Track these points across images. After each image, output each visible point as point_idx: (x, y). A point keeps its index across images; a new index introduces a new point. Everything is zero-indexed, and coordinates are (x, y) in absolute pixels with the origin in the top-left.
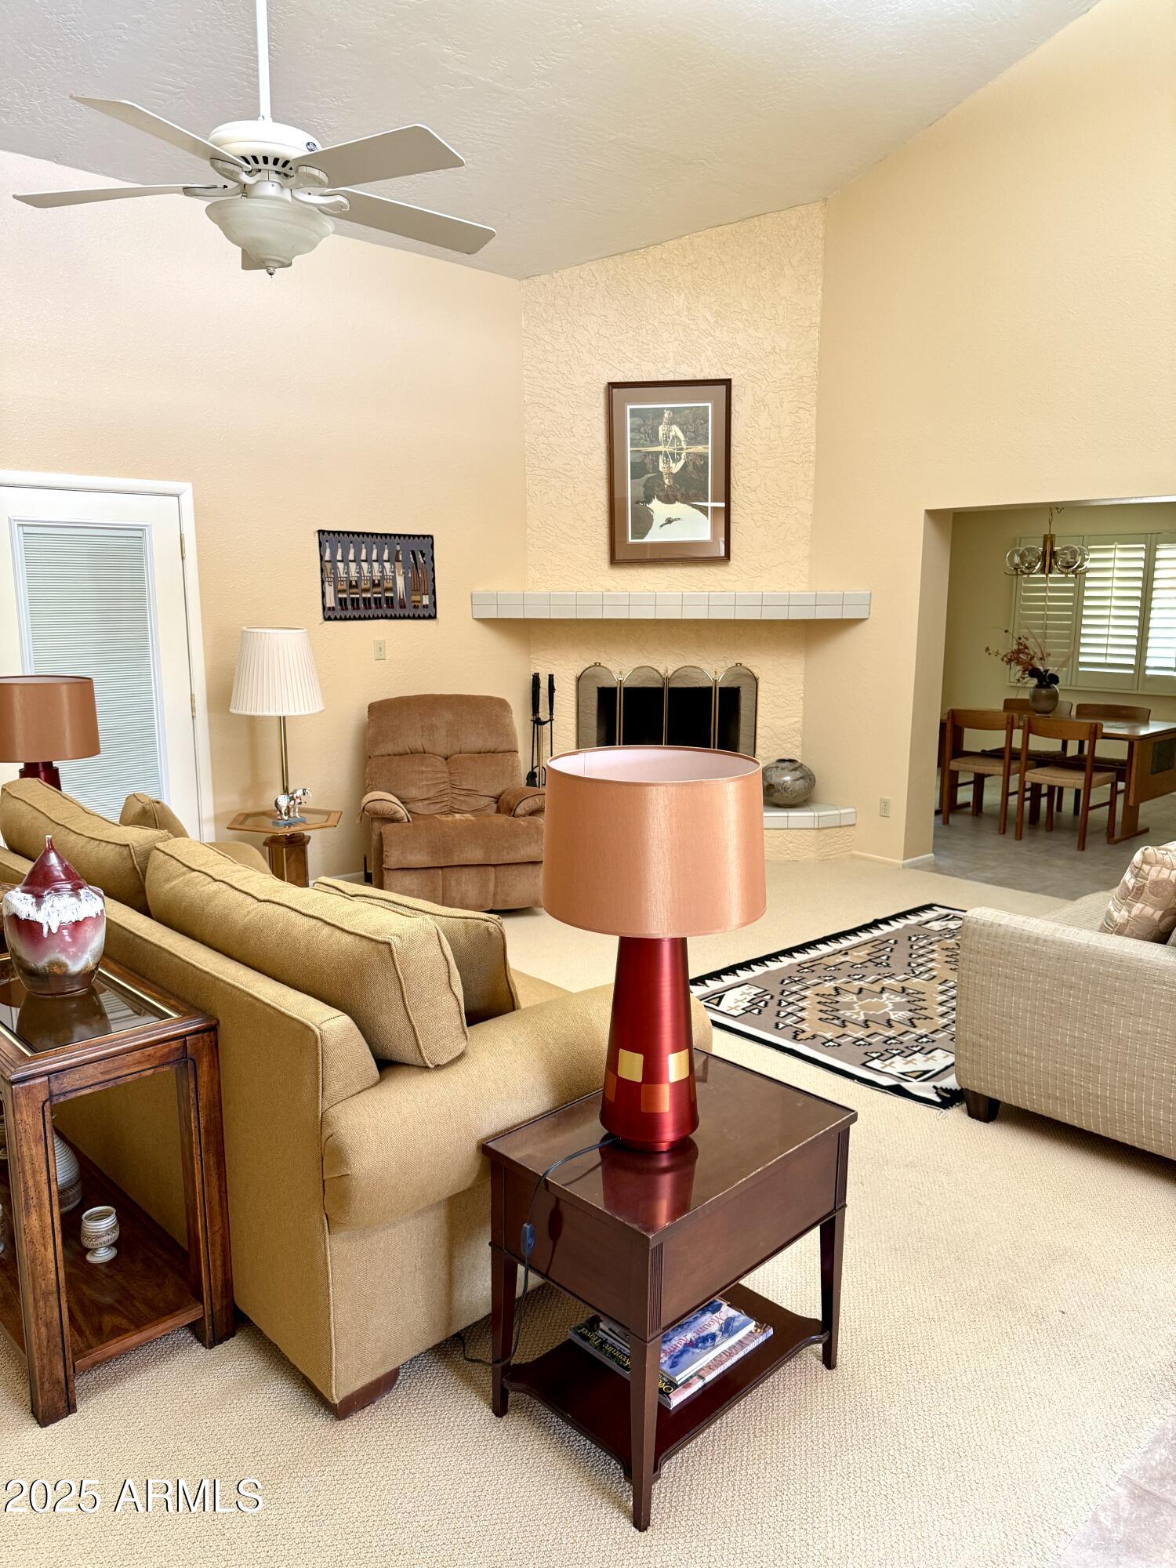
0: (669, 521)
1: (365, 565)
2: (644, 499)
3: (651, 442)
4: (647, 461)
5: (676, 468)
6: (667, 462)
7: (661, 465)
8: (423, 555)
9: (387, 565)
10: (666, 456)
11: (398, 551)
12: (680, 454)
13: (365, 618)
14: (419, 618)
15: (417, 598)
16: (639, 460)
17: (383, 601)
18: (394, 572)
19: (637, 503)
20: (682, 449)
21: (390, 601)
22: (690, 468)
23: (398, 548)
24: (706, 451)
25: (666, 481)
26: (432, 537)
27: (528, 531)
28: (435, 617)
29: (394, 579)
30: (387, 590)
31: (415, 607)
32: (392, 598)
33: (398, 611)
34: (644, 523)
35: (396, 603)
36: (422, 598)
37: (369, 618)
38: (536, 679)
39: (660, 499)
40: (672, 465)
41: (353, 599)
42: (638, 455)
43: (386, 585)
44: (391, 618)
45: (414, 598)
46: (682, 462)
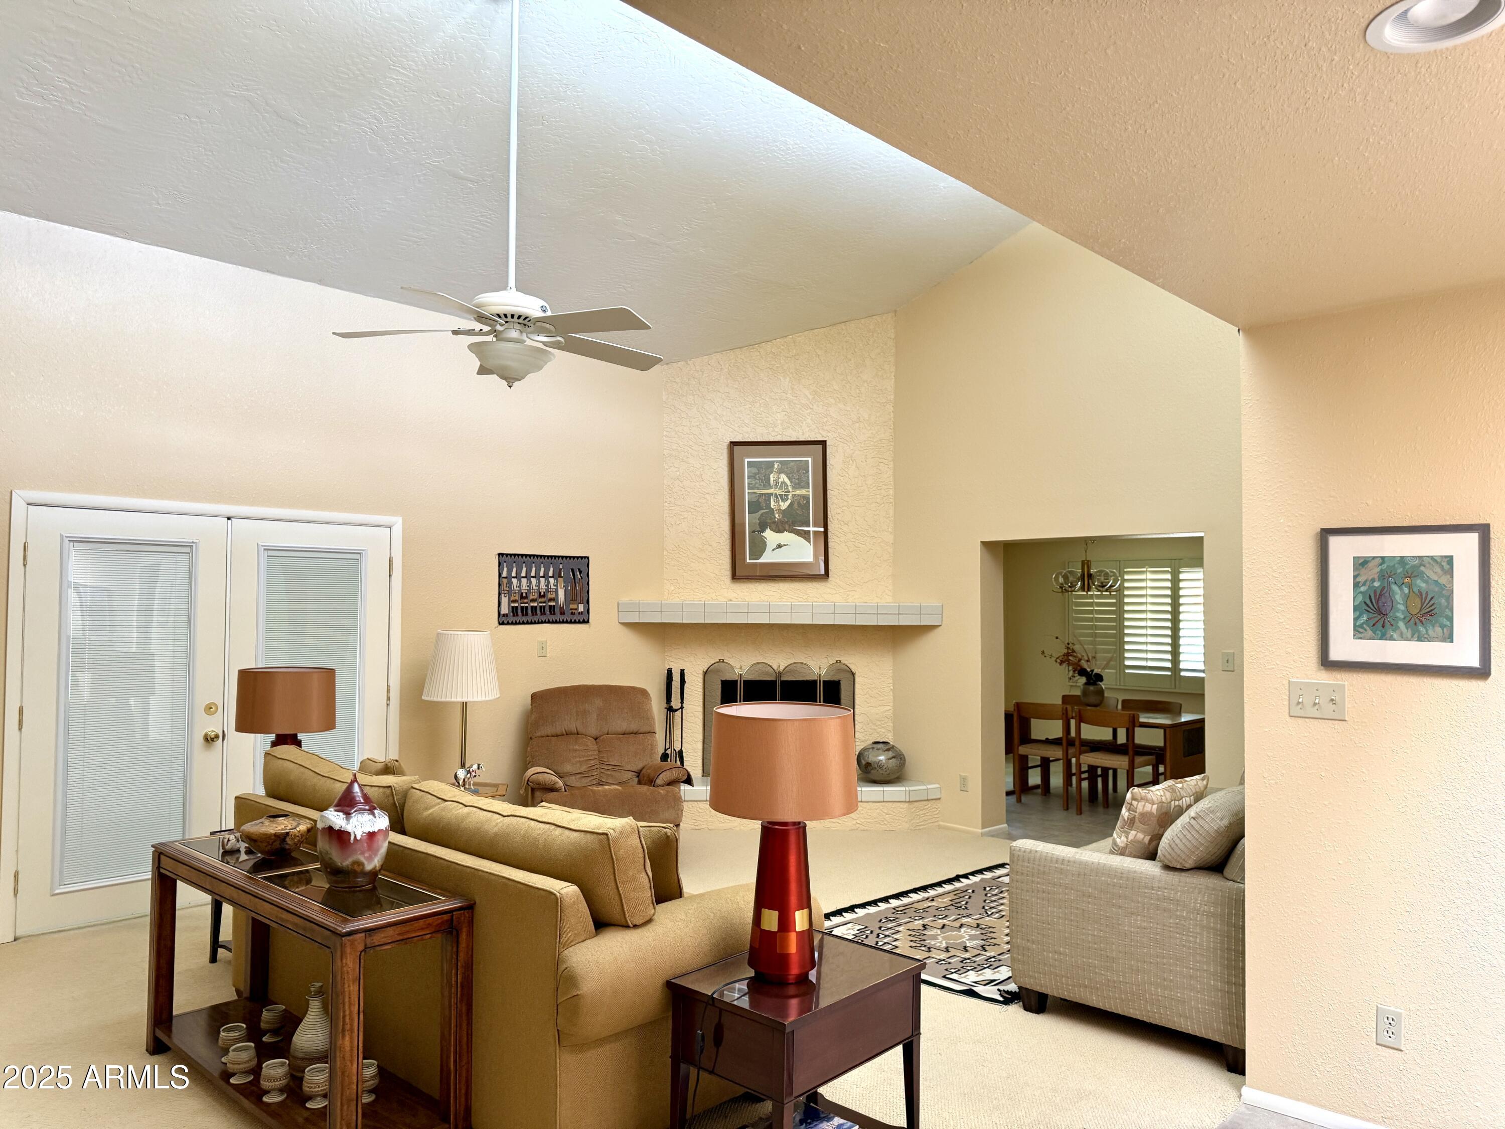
0: (779, 546)
1: (534, 581)
2: (758, 529)
3: (764, 486)
4: (760, 500)
5: (784, 505)
6: (777, 502)
7: (772, 503)
8: (580, 572)
9: (552, 580)
10: (776, 496)
11: (561, 569)
12: (787, 496)
13: (531, 623)
14: (575, 622)
15: (574, 606)
16: (755, 500)
17: (547, 608)
18: (556, 586)
19: (754, 531)
20: (789, 492)
21: (552, 609)
22: (796, 506)
23: (561, 566)
24: (807, 493)
25: (777, 516)
26: (588, 558)
27: (665, 553)
28: (588, 622)
29: (556, 591)
30: (551, 600)
31: (572, 613)
32: (554, 606)
33: (559, 617)
34: (759, 547)
35: (557, 610)
36: (578, 606)
37: (535, 623)
38: (670, 673)
39: (771, 529)
40: (781, 503)
41: (523, 607)
42: (754, 496)
43: (550, 596)
44: (553, 622)
45: (572, 606)
46: (789, 502)
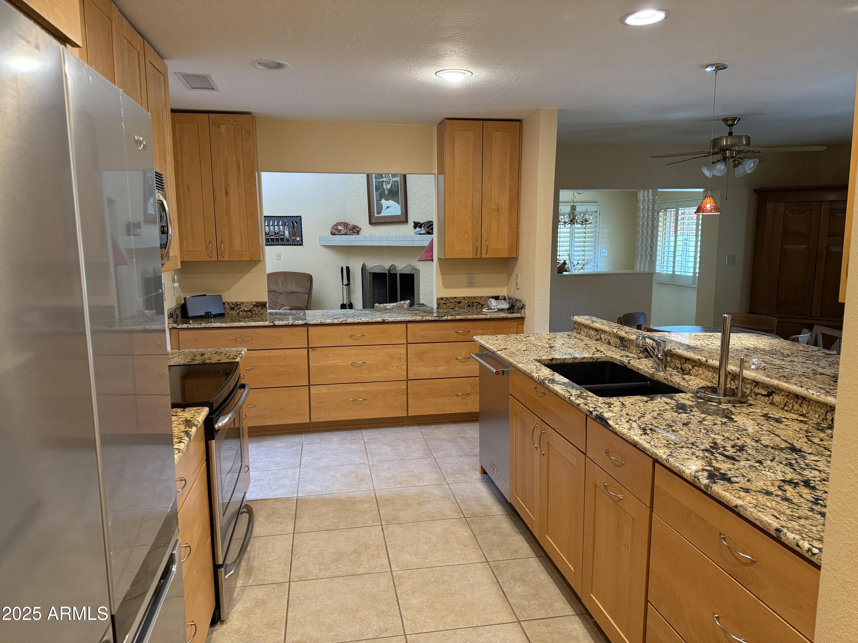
0: (388, 207)
1: (272, 227)
2: (379, 199)
3: (381, 177)
4: (380, 185)
5: (389, 187)
6: (386, 185)
7: (384, 186)
8: (297, 223)
9: (281, 227)
10: (386, 182)
11: (286, 222)
12: (390, 181)
13: (272, 245)
14: (295, 245)
15: (294, 238)
16: (377, 185)
17: (275, 239)
18: (284, 229)
19: (378, 201)
20: (390, 179)
21: (282, 240)
22: (393, 187)
24: (397, 179)
25: (386, 192)
26: (301, 217)
27: (347, 213)
28: (302, 245)
29: (284, 232)
30: (281, 235)
31: (293, 241)
32: (283, 238)
33: (286, 243)
34: (380, 209)
35: (285, 240)
36: (296, 238)
38: (342, 268)
39: (384, 199)
40: (388, 186)
42: (377, 182)
43: (281, 234)
44: (283, 245)
45: (293, 238)
46: (391, 184)
